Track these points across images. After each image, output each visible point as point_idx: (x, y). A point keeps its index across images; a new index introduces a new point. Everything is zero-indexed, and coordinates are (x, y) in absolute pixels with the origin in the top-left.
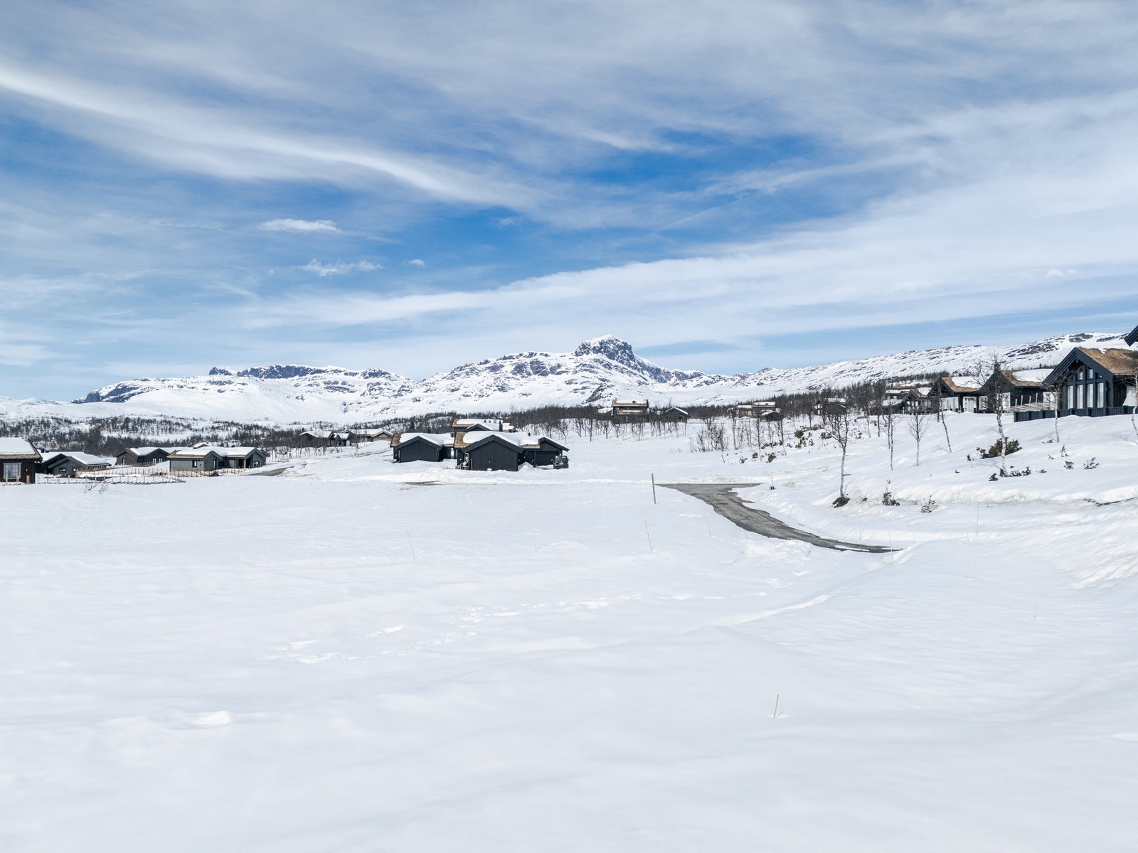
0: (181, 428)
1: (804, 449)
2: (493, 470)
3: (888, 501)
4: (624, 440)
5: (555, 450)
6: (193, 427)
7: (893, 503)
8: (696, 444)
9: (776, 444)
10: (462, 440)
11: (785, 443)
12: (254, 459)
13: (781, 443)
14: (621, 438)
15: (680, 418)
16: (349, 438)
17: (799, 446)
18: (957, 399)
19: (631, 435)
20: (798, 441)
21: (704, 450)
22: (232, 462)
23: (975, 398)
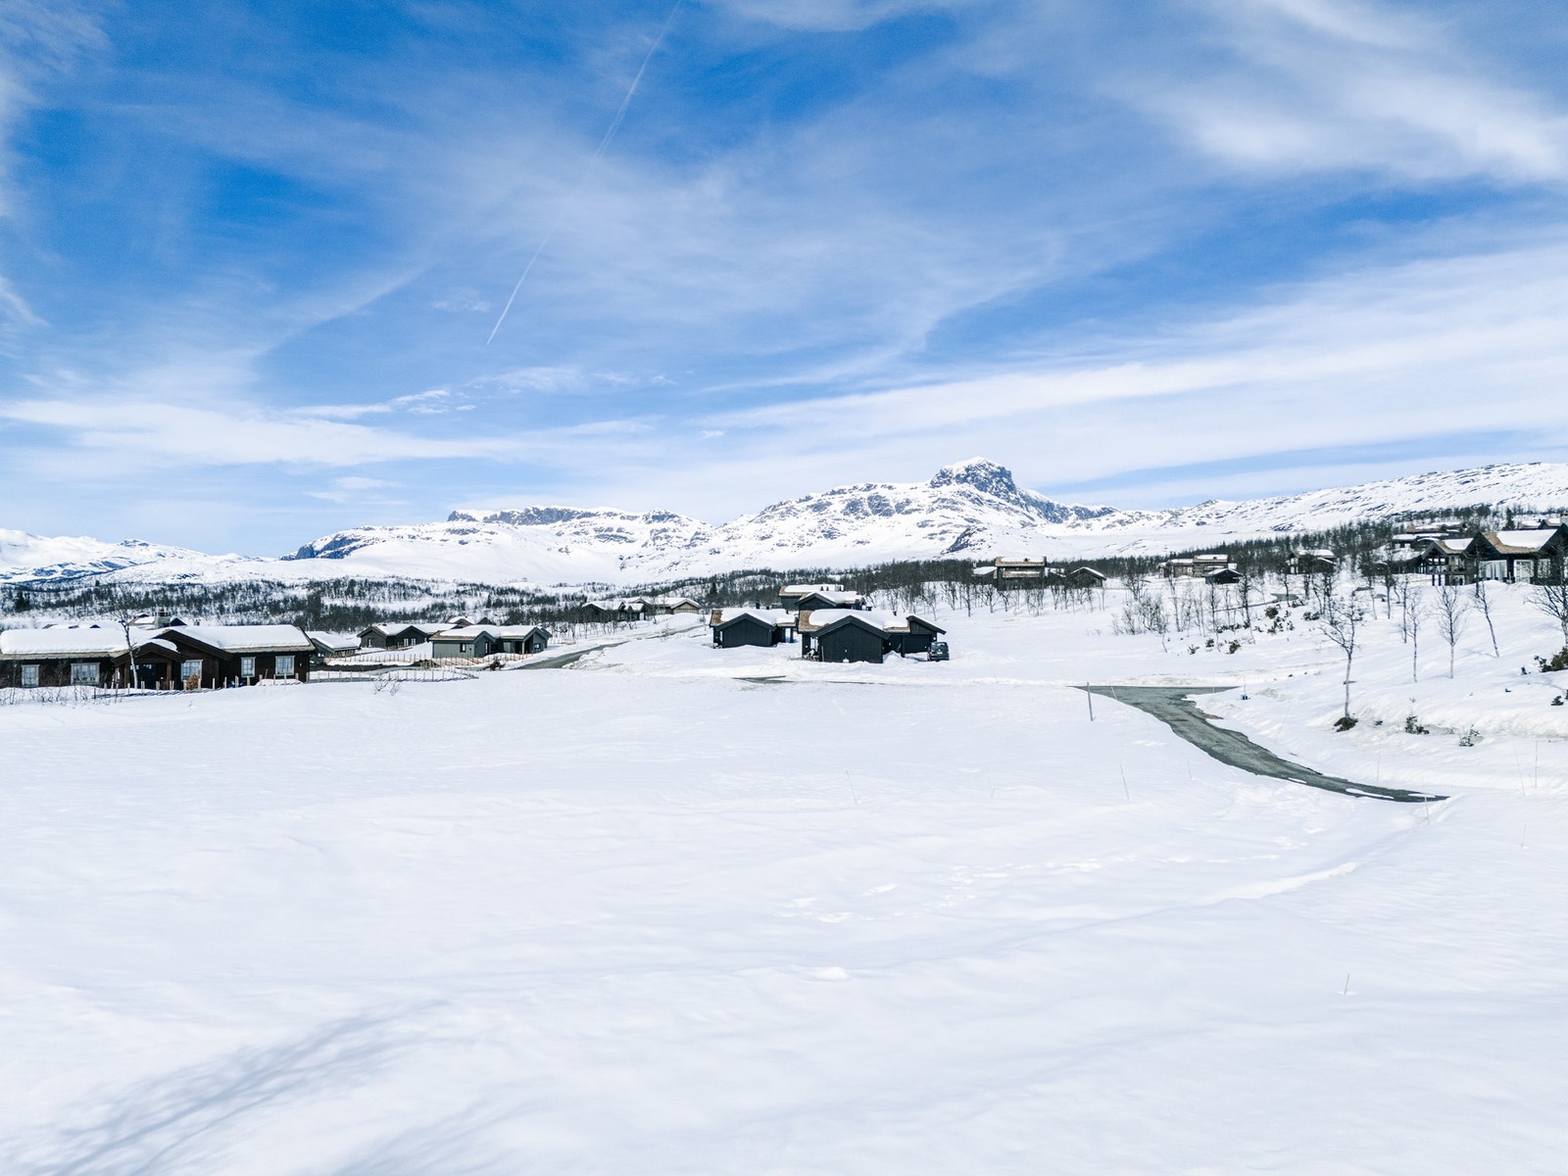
0: (418, 592)
1: (1279, 635)
2: (850, 662)
3: (1412, 727)
4: (1015, 614)
5: (927, 632)
6: (433, 591)
7: (1420, 730)
8: (1122, 624)
9: (1238, 627)
10: (807, 621)
11: (1253, 624)
12: (535, 641)
13: (1247, 626)
14: (1011, 611)
15: (1093, 582)
16: (644, 610)
17: (1272, 631)
18: (1504, 562)
19: (1026, 607)
20: (1270, 622)
21: (1133, 631)
22: (507, 645)
23: (1532, 563)
